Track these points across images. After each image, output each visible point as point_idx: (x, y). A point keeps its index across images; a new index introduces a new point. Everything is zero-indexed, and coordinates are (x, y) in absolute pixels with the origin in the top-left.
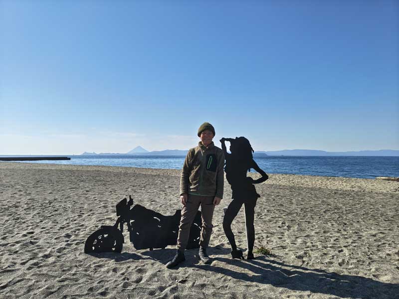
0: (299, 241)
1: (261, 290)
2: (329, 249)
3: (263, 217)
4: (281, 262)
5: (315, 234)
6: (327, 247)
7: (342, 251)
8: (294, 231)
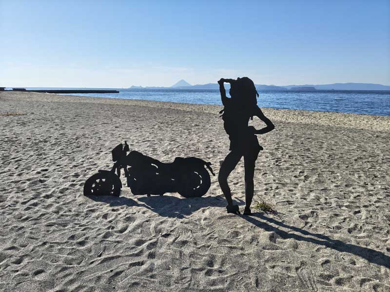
0: (312, 195)
1: (244, 255)
2: (344, 208)
3: (281, 164)
4: (280, 221)
5: (334, 188)
6: (342, 206)
7: (359, 212)
8: (311, 183)
